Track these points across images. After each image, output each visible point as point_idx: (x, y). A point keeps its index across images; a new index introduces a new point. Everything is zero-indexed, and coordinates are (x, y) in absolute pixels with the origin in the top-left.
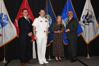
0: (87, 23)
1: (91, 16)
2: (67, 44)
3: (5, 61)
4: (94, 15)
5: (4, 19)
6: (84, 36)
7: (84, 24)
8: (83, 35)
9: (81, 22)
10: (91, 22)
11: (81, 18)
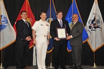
1: (98, 21)
2: (71, 50)
4: (102, 20)
5: (3, 21)
6: (90, 43)
8: (89, 41)
9: (87, 28)
11: (87, 23)
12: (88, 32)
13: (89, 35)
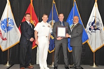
0: (94, 31)
2: (71, 51)
3: (8, 65)
4: (101, 22)
5: (10, 23)
6: (90, 44)
7: (90, 31)
9: (87, 29)
10: (98, 29)
11: (88, 25)
12: (88, 34)
13: (89, 37)
